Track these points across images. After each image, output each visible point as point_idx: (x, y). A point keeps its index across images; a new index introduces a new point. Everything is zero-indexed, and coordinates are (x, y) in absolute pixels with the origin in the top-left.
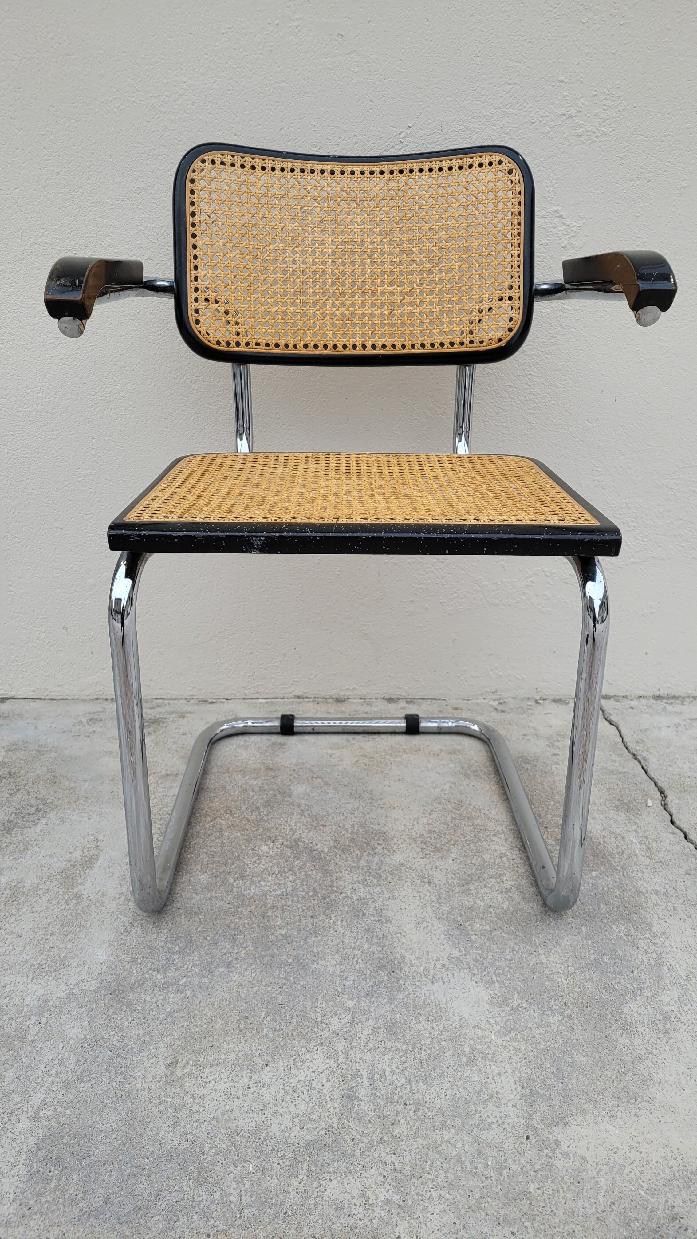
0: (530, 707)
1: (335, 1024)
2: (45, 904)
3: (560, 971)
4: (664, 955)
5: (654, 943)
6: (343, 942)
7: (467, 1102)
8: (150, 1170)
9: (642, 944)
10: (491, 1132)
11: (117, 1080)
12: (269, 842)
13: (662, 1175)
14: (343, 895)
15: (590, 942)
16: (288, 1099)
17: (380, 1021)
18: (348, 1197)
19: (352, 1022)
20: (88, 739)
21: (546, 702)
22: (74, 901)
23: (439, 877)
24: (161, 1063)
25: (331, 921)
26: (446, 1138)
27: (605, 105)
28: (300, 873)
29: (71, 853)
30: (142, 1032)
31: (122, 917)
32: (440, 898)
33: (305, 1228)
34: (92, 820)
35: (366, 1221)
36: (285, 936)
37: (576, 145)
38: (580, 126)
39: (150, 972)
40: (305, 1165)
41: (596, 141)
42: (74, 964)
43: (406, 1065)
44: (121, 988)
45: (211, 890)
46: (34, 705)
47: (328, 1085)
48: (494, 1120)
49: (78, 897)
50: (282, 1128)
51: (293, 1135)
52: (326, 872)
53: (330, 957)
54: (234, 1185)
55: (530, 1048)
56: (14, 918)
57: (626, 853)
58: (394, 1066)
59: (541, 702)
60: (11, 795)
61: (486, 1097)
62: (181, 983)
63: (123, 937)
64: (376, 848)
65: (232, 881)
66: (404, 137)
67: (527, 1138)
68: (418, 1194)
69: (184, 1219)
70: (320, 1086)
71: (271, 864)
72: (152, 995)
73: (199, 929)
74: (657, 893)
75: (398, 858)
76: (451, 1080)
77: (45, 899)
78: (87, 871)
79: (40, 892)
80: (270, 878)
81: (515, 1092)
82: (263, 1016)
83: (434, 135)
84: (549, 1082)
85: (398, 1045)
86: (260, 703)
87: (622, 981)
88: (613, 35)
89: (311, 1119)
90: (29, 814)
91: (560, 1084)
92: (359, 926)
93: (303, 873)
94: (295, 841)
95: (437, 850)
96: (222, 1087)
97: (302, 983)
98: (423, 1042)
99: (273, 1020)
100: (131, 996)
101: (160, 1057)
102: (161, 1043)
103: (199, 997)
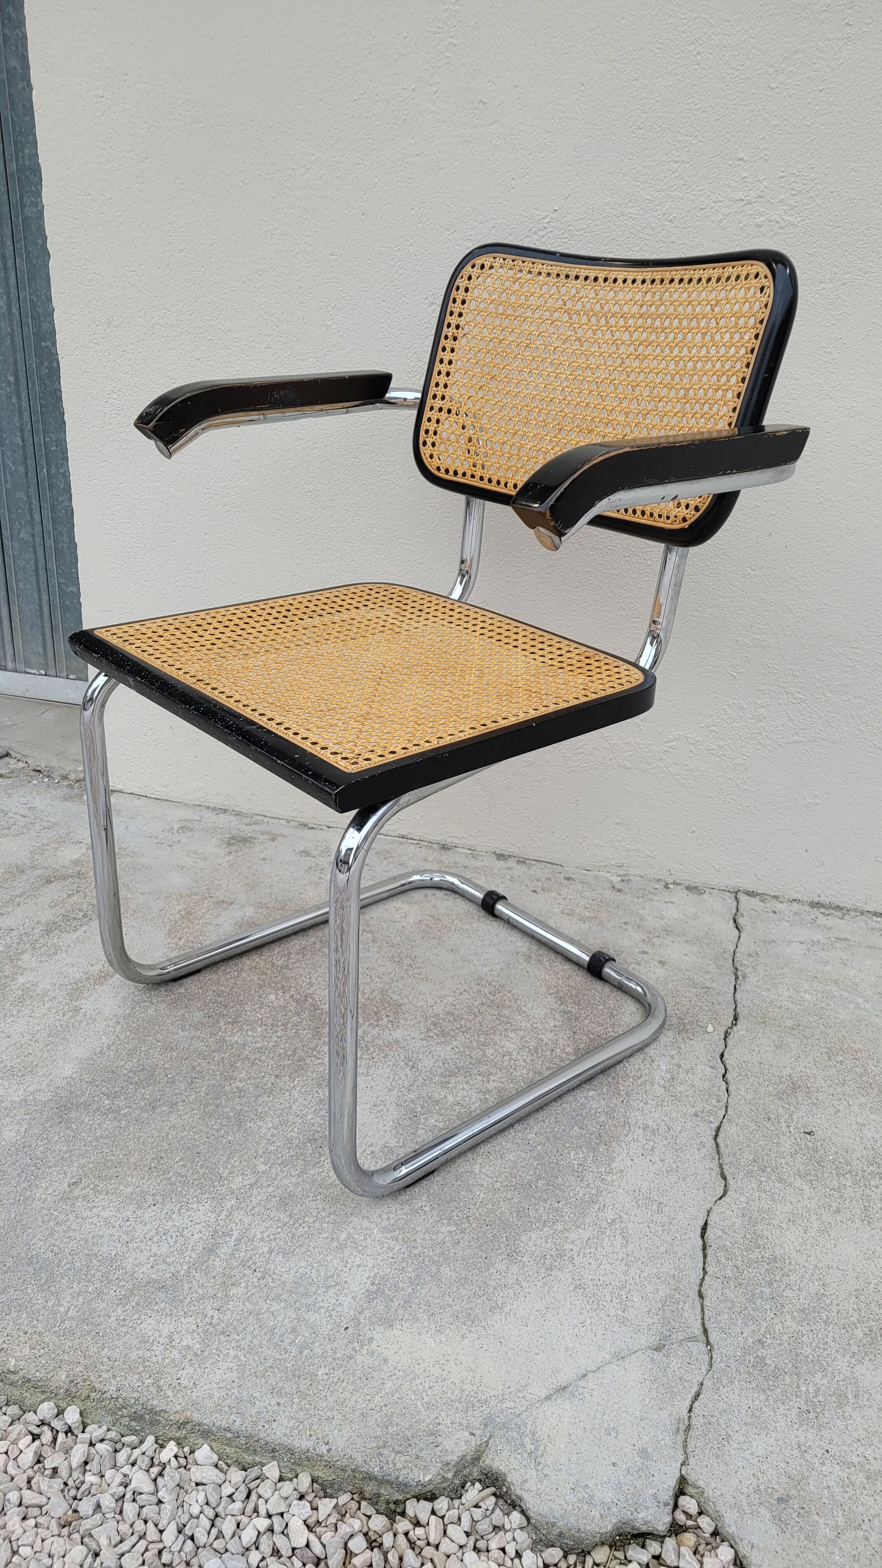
0: (653, 891)
1: (237, 1182)
2: (44, 1011)
3: (485, 1184)
4: (604, 1193)
5: (603, 1179)
6: (291, 1107)
7: (312, 1283)
8: (9, 1267)
9: (589, 1178)
10: (317, 1315)
11: (23, 1186)
12: (280, 992)
13: (449, 1395)
14: (321, 1060)
15: (535, 1163)
16: (155, 1239)
17: (280, 1191)
18: (157, 1333)
19: (251, 1185)
20: (169, 849)
21: (679, 887)
22: (71, 1014)
23: (427, 1063)
24: (66, 1180)
25: (292, 1085)
26: (273, 1309)
27: (793, 189)
28: (292, 1029)
29: (92, 965)
30: (65, 1148)
31: (103, 1038)
32: (412, 1085)
33: (106, 1350)
35: (160, 1358)
36: (240, 1090)
37: (754, 237)
38: (760, 214)
39: (102, 1095)
40: (137, 1298)
41: (779, 233)
42: (41, 1074)
43: (277, 1236)
44: (69, 1105)
45: (197, 1030)
46: (137, 802)
47: (197, 1236)
48: (326, 1305)
49: (76, 1010)
50: (136, 1262)
51: (142, 1270)
54: (69, 1298)
55: (404, 1250)
56: (12, 1018)
57: (644, 1078)
58: (267, 1233)
59: (671, 886)
61: (333, 1283)
62: (122, 1112)
63: (95, 1058)
64: (382, 1019)
65: (223, 1024)
66: (548, 222)
67: (346, 1328)
68: (217, 1349)
69: (14, 1314)
70: (189, 1236)
71: (268, 1015)
72: (92, 1118)
73: (166, 1066)
74: (645, 1128)
75: (398, 1034)
76: (310, 1260)
77: (47, 1006)
79: (46, 999)
80: (260, 1029)
81: (362, 1286)
82: (177, 1160)
83: (584, 221)
84: (401, 1285)
85: (282, 1216)
87: (542, 1208)
88: (809, 103)
89: (164, 1261)
91: (410, 1290)
93: (294, 1031)
94: (306, 996)
95: (443, 1034)
96: (106, 1214)
97: (229, 1138)
98: (307, 1219)
99: (184, 1166)
100: (73, 1114)
101: (69, 1174)
102: (76, 1163)
103: (131, 1129)
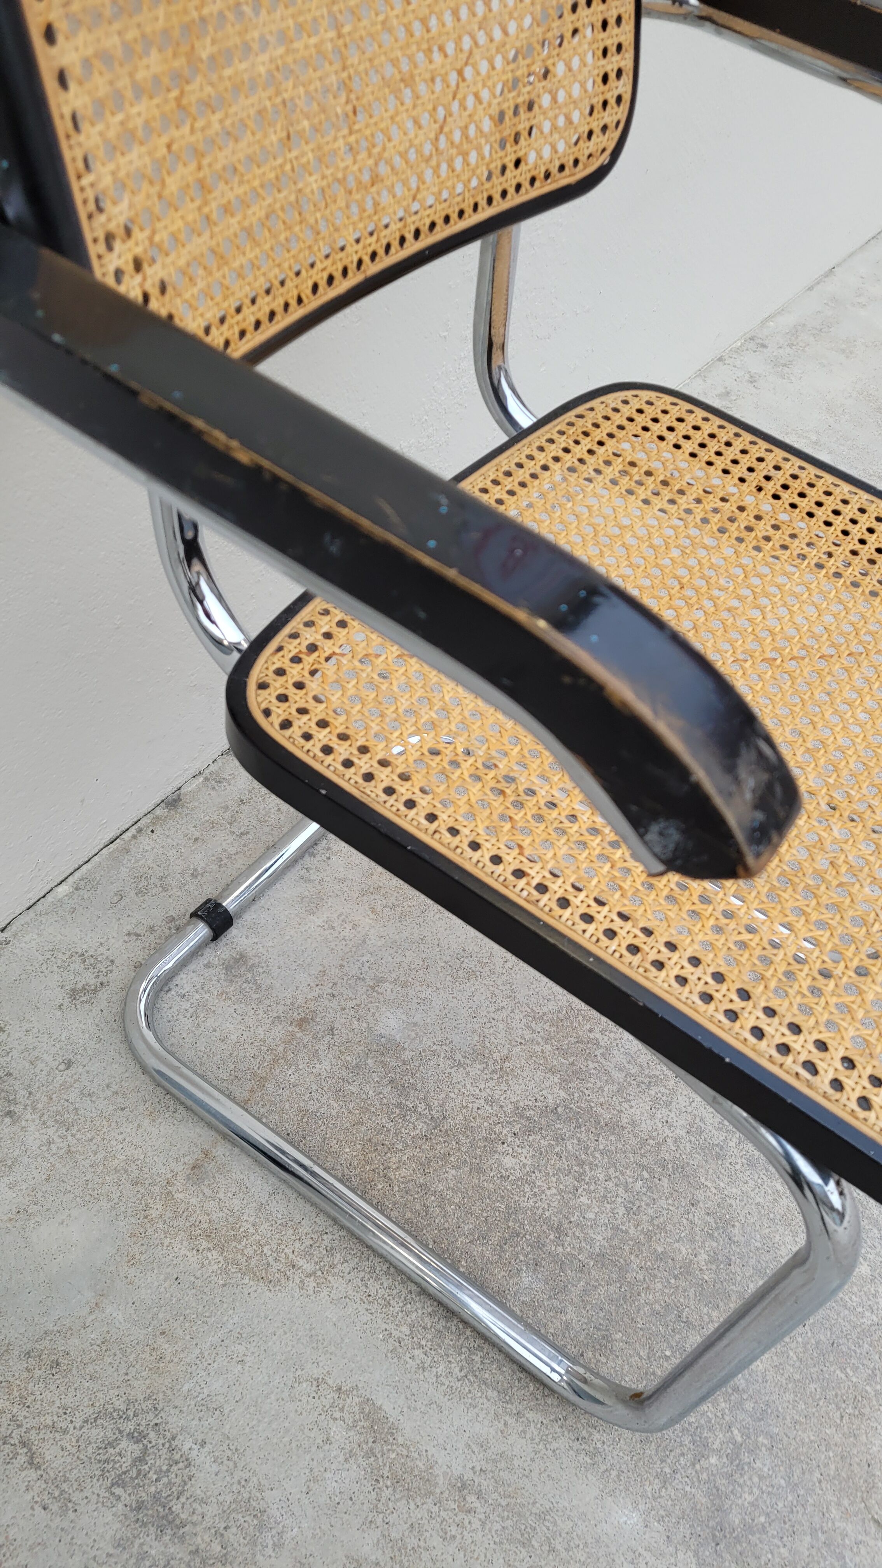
6: (758, 1204)
12: (500, 1148)
22: (472, 1498)
25: (714, 1191)
28: (594, 1157)
30: (808, 1539)
34: (247, 1359)
36: (713, 1259)
39: (698, 1467)
44: (712, 1523)
49: (462, 1487)
52: (613, 1127)
53: (778, 1237)
60: (32, 1463)
62: (739, 1439)
63: (603, 1467)
65: (560, 1249)
71: (554, 1179)
72: (746, 1489)
77: (436, 1541)
78: (400, 1440)
82: (843, 1376)
86: (70, 895)
90: (141, 1460)
92: (738, 1167)
93: (597, 1155)
99: (855, 1369)
100: (735, 1519)
101: (860, 1537)
102: (837, 1524)
103: (776, 1430)
